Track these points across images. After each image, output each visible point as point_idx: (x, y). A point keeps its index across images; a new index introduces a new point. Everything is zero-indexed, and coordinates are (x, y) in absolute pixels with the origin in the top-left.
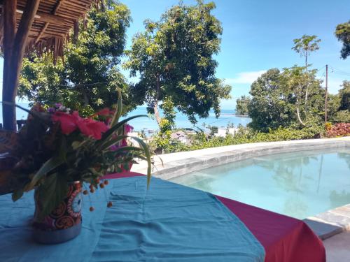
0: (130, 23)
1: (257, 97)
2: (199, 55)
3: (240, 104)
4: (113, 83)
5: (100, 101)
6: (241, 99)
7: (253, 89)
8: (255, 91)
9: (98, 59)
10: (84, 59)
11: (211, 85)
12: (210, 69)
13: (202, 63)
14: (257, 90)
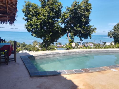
0: (63, 8)
1: (115, 31)
2: (82, 18)
3: (110, 34)
4: (55, 28)
5: (51, 33)
6: (110, 32)
7: (114, 28)
8: (115, 29)
9: (50, 20)
10: (47, 21)
11: (87, 28)
12: (87, 22)
13: (83, 20)
14: (116, 29)
